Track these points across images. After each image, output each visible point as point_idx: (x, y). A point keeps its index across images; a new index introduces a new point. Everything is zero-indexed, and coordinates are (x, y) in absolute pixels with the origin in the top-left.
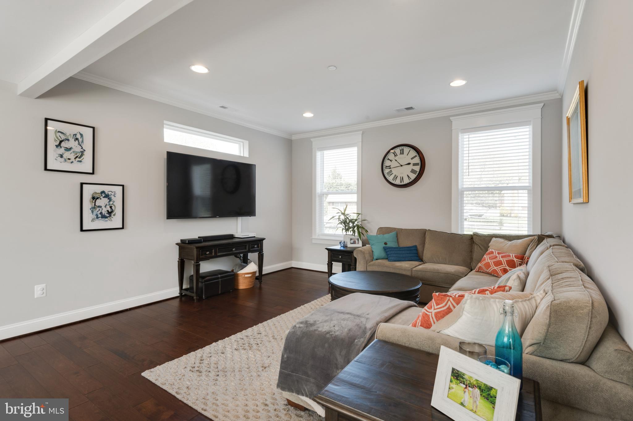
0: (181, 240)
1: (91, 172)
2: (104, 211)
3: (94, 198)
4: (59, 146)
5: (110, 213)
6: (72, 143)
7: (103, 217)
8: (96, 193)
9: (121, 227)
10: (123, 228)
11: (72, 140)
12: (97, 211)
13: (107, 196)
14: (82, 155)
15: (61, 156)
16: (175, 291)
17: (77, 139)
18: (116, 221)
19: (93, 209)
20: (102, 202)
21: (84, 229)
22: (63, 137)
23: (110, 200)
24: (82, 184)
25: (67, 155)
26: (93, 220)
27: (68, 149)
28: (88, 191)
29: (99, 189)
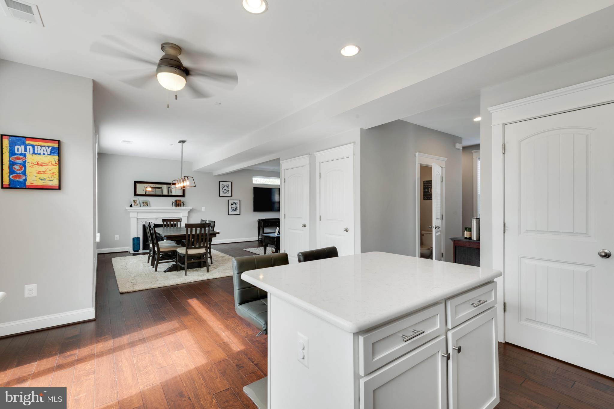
0: (259, 220)
1: (231, 196)
2: (235, 209)
3: (232, 205)
4: (223, 189)
5: (236, 209)
6: (226, 188)
7: (234, 210)
8: (232, 203)
9: (239, 214)
10: (240, 214)
11: (226, 187)
12: (233, 209)
13: (235, 204)
14: (228, 191)
15: (223, 192)
16: (257, 238)
17: (227, 186)
19: (232, 208)
20: (234, 206)
22: (224, 186)
23: (236, 205)
24: (228, 200)
25: (225, 191)
26: (231, 212)
27: (225, 190)
28: (230, 202)
29: (233, 201)
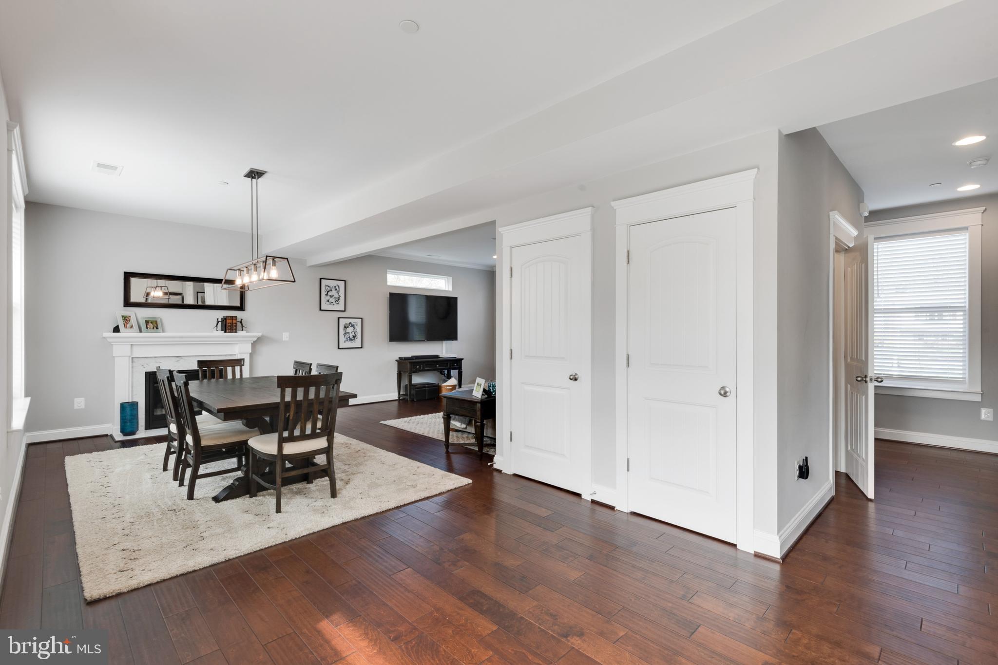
0: (399, 358)
1: (344, 310)
2: (351, 337)
3: (346, 327)
4: (327, 295)
5: (354, 337)
6: (334, 293)
7: (351, 340)
8: (346, 324)
9: (361, 346)
10: (362, 347)
11: (333, 290)
12: (347, 336)
13: (353, 326)
14: (339, 300)
15: (328, 301)
16: (395, 396)
17: (336, 289)
18: (357, 343)
19: (345, 334)
20: (350, 330)
21: (340, 347)
22: (329, 289)
23: (354, 328)
24: (339, 318)
25: (332, 300)
26: (345, 342)
27: (331, 296)
28: (343, 322)
29: (348, 321)
